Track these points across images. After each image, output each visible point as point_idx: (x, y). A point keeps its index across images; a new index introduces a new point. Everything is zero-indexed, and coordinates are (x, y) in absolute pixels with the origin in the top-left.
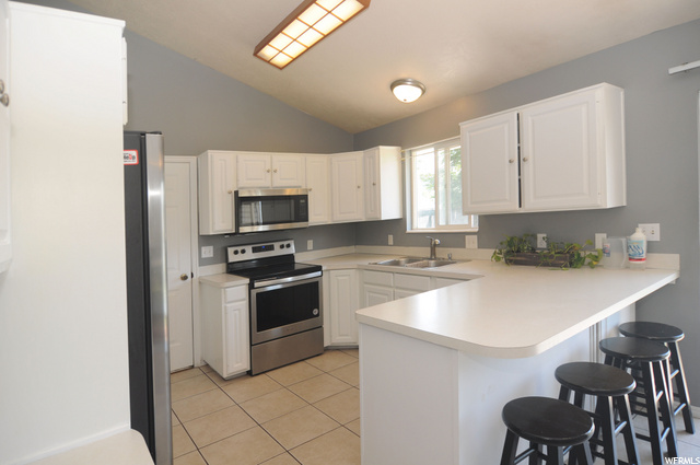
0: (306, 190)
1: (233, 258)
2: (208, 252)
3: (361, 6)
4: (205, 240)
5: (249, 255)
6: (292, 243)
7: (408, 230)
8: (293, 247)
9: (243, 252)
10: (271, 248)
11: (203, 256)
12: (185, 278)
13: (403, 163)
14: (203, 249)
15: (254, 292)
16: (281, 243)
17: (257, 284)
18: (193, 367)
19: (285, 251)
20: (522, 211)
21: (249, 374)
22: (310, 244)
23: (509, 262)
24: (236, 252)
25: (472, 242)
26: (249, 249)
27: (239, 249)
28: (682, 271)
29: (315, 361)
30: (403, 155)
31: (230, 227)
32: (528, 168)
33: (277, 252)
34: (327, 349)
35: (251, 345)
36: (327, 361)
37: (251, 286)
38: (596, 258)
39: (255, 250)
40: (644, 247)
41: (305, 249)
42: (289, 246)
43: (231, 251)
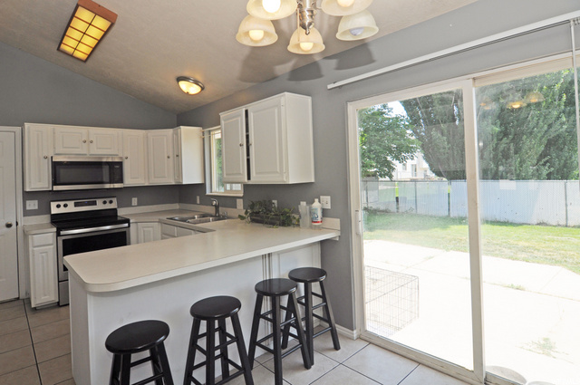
0: (121, 158)
1: (54, 210)
2: (33, 205)
3: (109, 24)
4: (28, 195)
5: (71, 208)
6: (115, 200)
7: (208, 193)
8: (115, 203)
9: (66, 206)
10: (94, 203)
11: (28, 208)
12: (9, 226)
13: (204, 140)
14: (28, 202)
15: (61, 239)
16: (103, 200)
17: (62, 233)
18: (18, 299)
19: (108, 206)
21: (57, 305)
22: (135, 201)
23: (253, 221)
24: (58, 206)
25: (240, 203)
26: (71, 204)
27: (62, 203)
28: (341, 230)
30: (203, 134)
31: (47, 186)
32: (252, 151)
33: (100, 206)
35: (59, 282)
37: (58, 234)
38: (298, 220)
39: (76, 205)
40: (319, 214)
41: (130, 205)
42: (111, 202)
43: (53, 205)
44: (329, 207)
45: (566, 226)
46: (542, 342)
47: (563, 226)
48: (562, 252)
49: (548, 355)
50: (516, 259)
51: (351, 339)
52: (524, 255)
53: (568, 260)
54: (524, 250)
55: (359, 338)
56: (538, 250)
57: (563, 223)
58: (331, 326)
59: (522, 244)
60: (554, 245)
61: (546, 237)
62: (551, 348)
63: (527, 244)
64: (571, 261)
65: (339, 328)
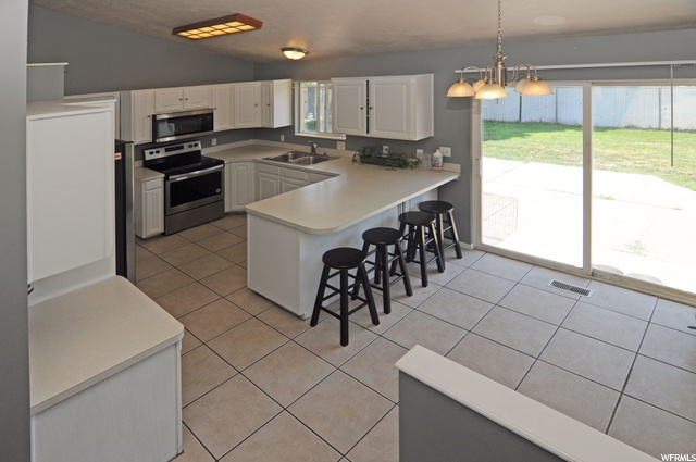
0: (212, 109)
1: (148, 157)
3: (253, 28)
5: (162, 154)
6: (199, 143)
7: (296, 134)
8: (200, 145)
9: (158, 152)
10: (182, 148)
13: (293, 90)
15: (168, 183)
16: (190, 144)
17: (170, 177)
19: (194, 149)
20: (369, 135)
21: (164, 234)
22: (214, 141)
23: (363, 162)
24: (152, 153)
25: (341, 146)
26: (162, 150)
27: (154, 150)
28: (462, 173)
29: (218, 223)
30: (293, 85)
31: (148, 139)
32: (373, 113)
33: (186, 149)
34: (228, 214)
35: (165, 216)
36: (227, 223)
37: (166, 179)
38: (416, 163)
39: (167, 150)
40: (441, 160)
41: (210, 145)
42: (196, 145)
43: (147, 152)
44: (449, 155)
45: (659, 129)
46: (633, 244)
47: (656, 130)
48: (655, 160)
49: (639, 254)
50: (604, 169)
51: (469, 250)
52: (612, 165)
53: (660, 168)
54: (612, 158)
55: (475, 249)
56: (628, 159)
57: (656, 125)
58: (455, 241)
59: (609, 152)
60: (645, 152)
61: (636, 144)
62: (641, 248)
63: (614, 152)
64: (662, 169)
65: (462, 245)
